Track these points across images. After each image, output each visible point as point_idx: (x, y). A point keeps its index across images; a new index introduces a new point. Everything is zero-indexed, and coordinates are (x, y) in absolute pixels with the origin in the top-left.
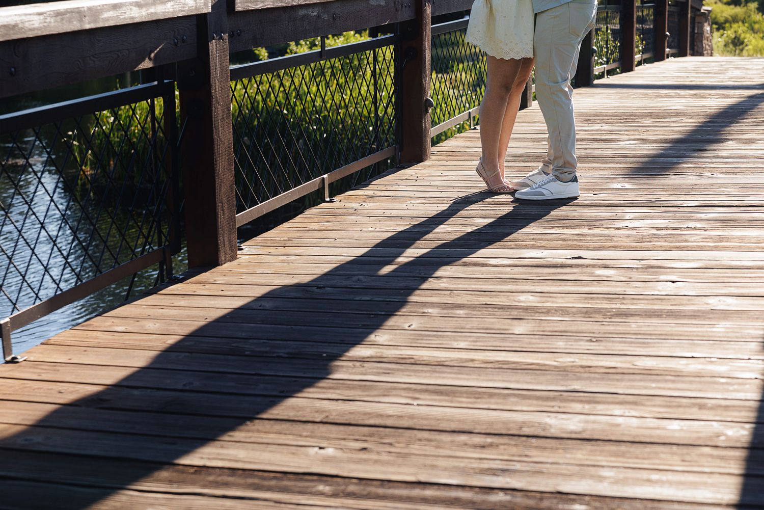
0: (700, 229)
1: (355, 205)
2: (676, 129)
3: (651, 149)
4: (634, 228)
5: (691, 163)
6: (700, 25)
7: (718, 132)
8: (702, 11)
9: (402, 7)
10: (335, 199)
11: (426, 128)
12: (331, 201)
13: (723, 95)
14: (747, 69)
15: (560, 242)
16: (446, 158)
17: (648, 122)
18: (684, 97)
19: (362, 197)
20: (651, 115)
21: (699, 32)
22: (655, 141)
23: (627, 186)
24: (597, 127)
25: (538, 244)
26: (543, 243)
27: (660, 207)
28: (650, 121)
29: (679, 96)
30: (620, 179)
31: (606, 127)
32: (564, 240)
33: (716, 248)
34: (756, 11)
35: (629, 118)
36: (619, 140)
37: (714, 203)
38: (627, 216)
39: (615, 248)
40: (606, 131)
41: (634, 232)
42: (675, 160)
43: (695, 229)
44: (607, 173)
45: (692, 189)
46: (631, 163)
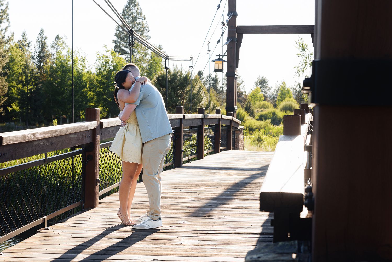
0: (213, 245)
1: (59, 231)
2: (214, 193)
3: (201, 203)
4: (184, 245)
5: (217, 210)
6: (237, 135)
7: (232, 195)
8: (239, 128)
9: (86, 137)
10: (50, 228)
11: (96, 192)
12: (48, 229)
13: (240, 174)
14: (256, 159)
15: (150, 252)
16: (105, 206)
17: (202, 188)
18: (222, 175)
19: (63, 227)
20: (204, 185)
21: (237, 138)
22: (203, 199)
23: (186, 222)
24: (178, 190)
25: (140, 252)
26: (142, 252)
27: (198, 233)
28: (203, 188)
29: (219, 174)
30: (183, 219)
31: (183, 191)
32: (152, 251)
33: (217, 256)
34: (271, 124)
35: (194, 186)
36: (187, 198)
37: (222, 232)
38: (183, 238)
39: (174, 255)
40: (182, 193)
41: (184, 247)
42: (210, 209)
43: (211, 245)
44: (178, 215)
45: (214, 224)
46: (190, 210)
